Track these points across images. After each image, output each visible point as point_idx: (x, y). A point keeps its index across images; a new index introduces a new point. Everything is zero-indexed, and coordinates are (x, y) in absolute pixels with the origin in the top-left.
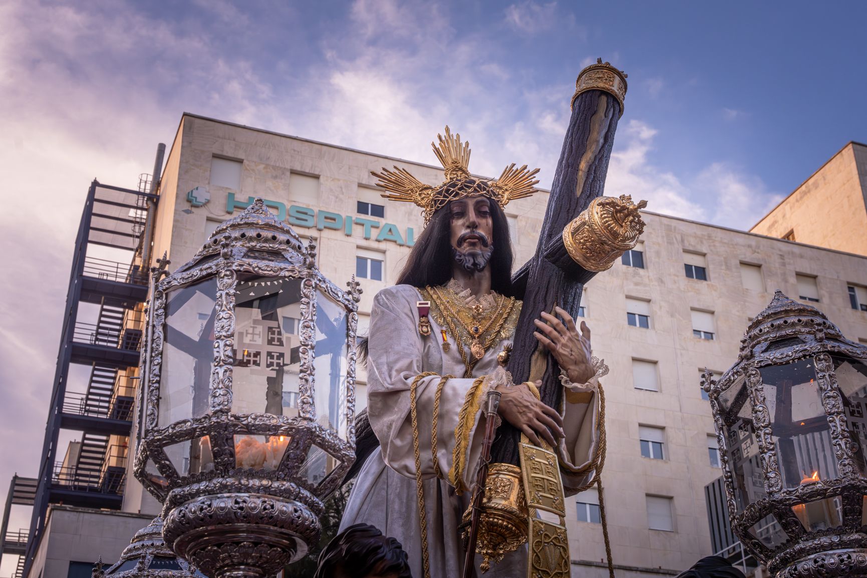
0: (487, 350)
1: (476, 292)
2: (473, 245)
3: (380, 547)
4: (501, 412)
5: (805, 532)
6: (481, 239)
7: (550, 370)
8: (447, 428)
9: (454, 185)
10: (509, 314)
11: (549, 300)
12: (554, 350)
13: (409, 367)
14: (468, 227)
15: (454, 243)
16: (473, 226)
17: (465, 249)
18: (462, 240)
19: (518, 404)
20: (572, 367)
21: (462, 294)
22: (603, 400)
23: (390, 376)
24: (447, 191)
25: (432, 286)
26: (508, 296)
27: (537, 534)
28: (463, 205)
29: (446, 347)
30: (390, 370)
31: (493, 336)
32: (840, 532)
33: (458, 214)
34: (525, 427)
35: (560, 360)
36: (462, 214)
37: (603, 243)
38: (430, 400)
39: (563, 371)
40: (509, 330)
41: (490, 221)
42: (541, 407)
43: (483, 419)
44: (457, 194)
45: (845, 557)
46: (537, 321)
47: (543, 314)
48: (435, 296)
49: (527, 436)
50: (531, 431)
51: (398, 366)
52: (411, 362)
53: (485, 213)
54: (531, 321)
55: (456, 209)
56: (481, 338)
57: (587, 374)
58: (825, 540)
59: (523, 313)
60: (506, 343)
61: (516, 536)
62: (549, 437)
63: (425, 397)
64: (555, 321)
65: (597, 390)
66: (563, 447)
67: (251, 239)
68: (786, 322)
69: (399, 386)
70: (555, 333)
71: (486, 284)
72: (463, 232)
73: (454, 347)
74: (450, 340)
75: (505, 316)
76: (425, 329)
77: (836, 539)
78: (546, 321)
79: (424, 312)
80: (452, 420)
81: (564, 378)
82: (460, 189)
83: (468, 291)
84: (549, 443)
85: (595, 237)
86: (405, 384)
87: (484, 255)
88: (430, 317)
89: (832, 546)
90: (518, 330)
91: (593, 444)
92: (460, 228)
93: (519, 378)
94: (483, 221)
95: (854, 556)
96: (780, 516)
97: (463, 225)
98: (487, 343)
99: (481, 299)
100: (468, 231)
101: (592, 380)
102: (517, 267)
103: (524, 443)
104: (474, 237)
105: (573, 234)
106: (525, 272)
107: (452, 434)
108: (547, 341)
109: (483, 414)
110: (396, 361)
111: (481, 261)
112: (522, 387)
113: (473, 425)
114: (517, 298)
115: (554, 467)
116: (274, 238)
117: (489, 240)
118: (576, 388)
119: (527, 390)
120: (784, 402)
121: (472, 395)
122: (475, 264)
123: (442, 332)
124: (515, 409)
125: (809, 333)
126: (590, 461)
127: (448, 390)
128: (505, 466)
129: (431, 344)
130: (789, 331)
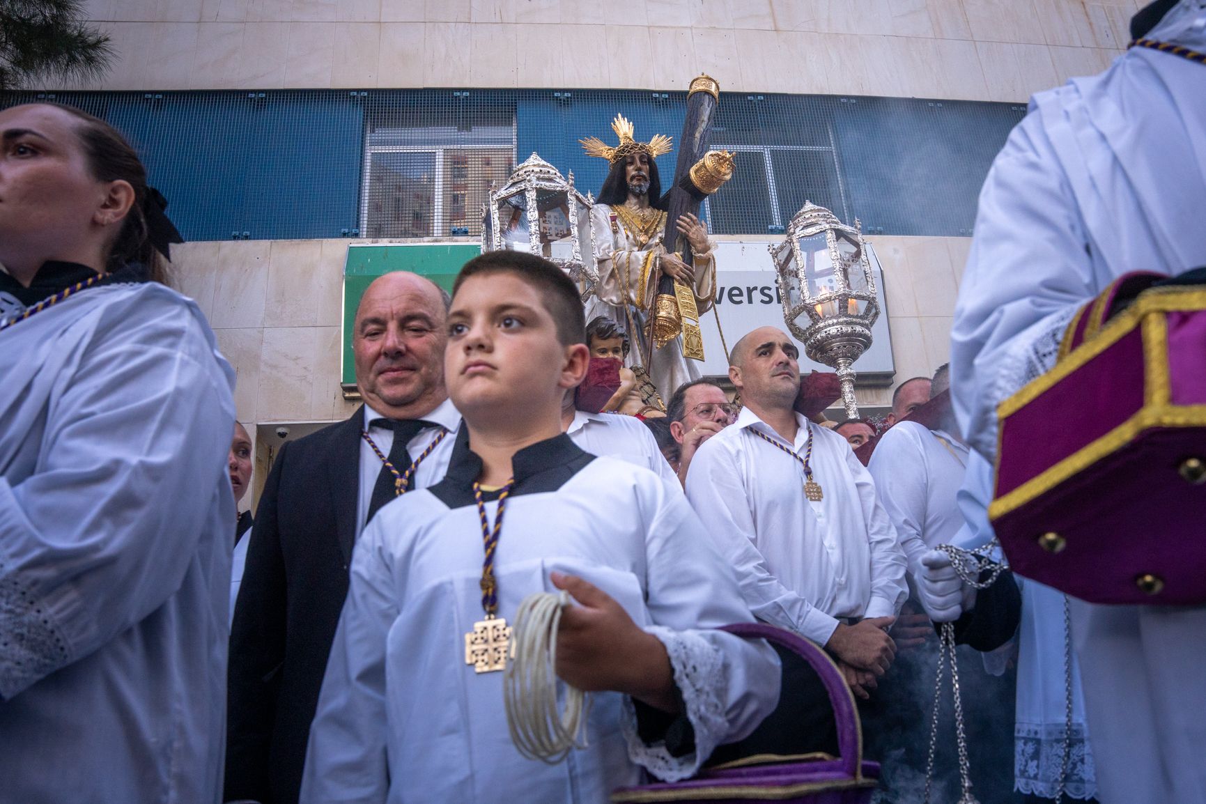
0: (650, 238)
1: (641, 207)
2: (639, 180)
3: (614, 325)
4: (663, 267)
5: (821, 318)
6: (643, 176)
7: (686, 247)
8: (633, 277)
9: (627, 147)
10: (661, 219)
11: (684, 208)
12: (688, 236)
13: (609, 248)
14: (636, 170)
15: (628, 179)
16: (639, 169)
17: (635, 182)
18: (633, 178)
19: (671, 263)
20: (698, 245)
21: (634, 208)
22: (714, 263)
23: (599, 253)
24: (623, 150)
25: (617, 205)
26: (659, 209)
27: (687, 330)
28: (633, 158)
29: (628, 237)
30: (599, 249)
31: (652, 231)
32: (837, 317)
33: (630, 163)
34: (675, 276)
35: (691, 241)
36: (632, 163)
37: (713, 176)
38: (623, 263)
39: (693, 247)
40: (662, 227)
41: (648, 167)
42: (683, 265)
43: (653, 272)
44: (629, 151)
45: (839, 329)
46: (678, 221)
47: (681, 216)
48: (619, 210)
49: (677, 281)
50: (678, 278)
51: (602, 247)
52: (610, 245)
53: (645, 162)
54: (674, 221)
55: (629, 160)
56: (646, 232)
57: (707, 249)
58: (830, 322)
59: (668, 219)
60: (660, 235)
61: (673, 331)
62: (689, 281)
63: (620, 262)
64: (688, 220)
65: (711, 258)
66: (695, 288)
67: (537, 172)
68: (811, 215)
69: (606, 257)
70: (688, 226)
71: (647, 203)
72: (634, 173)
73: (631, 236)
74: (630, 234)
75: (658, 220)
76: (615, 228)
77: (835, 321)
78: (683, 220)
79: (613, 219)
80: (636, 273)
81: (693, 250)
82: (631, 149)
83: (638, 206)
84: (688, 285)
85: (708, 174)
86: (609, 256)
87: (645, 186)
88: (617, 221)
89: (833, 325)
90: (667, 227)
91: (710, 286)
92: (631, 170)
93: (670, 250)
94: (644, 167)
95: (843, 328)
96: (809, 312)
97: (633, 169)
98: (650, 235)
99: (645, 211)
100: (637, 172)
101: (709, 252)
102: (663, 193)
103: (676, 284)
104: (640, 176)
105: (695, 173)
106: (668, 195)
107: (636, 281)
108: (684, 231)
109: (653, 269)
110: (602, 244)
111: (644, 190)
112: (673, 255)
113: (648, 275)
114: (664, 211)
115: (691, 297)
116: (549, 172)
117: (648, 178)
118: (700, 256)
119: (675, 256)
120: (810, 260)
121: (647, 259)
122: (641, 191)
123: (625, 229)
124: (669, 266)
125: (823, 221)
126: (709, 294)
127: (632, 257)
128: (665, 296)
129: (618, 236)
130: (813, 220)
